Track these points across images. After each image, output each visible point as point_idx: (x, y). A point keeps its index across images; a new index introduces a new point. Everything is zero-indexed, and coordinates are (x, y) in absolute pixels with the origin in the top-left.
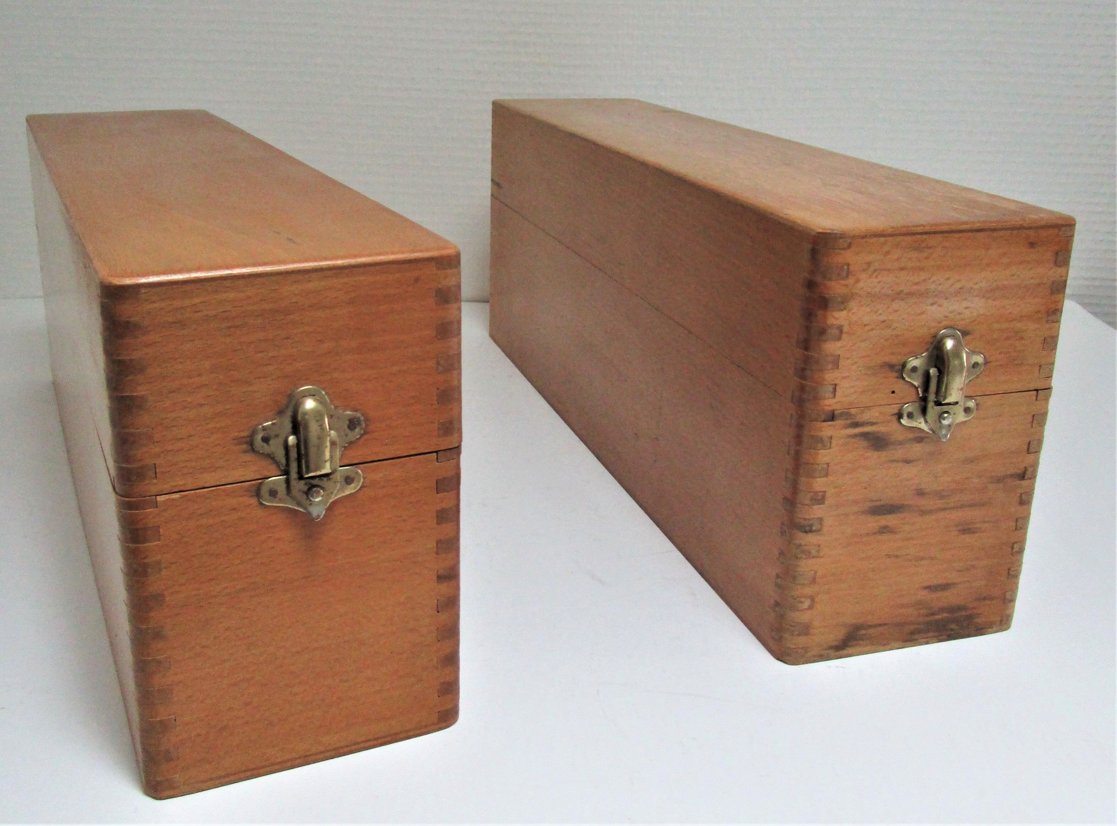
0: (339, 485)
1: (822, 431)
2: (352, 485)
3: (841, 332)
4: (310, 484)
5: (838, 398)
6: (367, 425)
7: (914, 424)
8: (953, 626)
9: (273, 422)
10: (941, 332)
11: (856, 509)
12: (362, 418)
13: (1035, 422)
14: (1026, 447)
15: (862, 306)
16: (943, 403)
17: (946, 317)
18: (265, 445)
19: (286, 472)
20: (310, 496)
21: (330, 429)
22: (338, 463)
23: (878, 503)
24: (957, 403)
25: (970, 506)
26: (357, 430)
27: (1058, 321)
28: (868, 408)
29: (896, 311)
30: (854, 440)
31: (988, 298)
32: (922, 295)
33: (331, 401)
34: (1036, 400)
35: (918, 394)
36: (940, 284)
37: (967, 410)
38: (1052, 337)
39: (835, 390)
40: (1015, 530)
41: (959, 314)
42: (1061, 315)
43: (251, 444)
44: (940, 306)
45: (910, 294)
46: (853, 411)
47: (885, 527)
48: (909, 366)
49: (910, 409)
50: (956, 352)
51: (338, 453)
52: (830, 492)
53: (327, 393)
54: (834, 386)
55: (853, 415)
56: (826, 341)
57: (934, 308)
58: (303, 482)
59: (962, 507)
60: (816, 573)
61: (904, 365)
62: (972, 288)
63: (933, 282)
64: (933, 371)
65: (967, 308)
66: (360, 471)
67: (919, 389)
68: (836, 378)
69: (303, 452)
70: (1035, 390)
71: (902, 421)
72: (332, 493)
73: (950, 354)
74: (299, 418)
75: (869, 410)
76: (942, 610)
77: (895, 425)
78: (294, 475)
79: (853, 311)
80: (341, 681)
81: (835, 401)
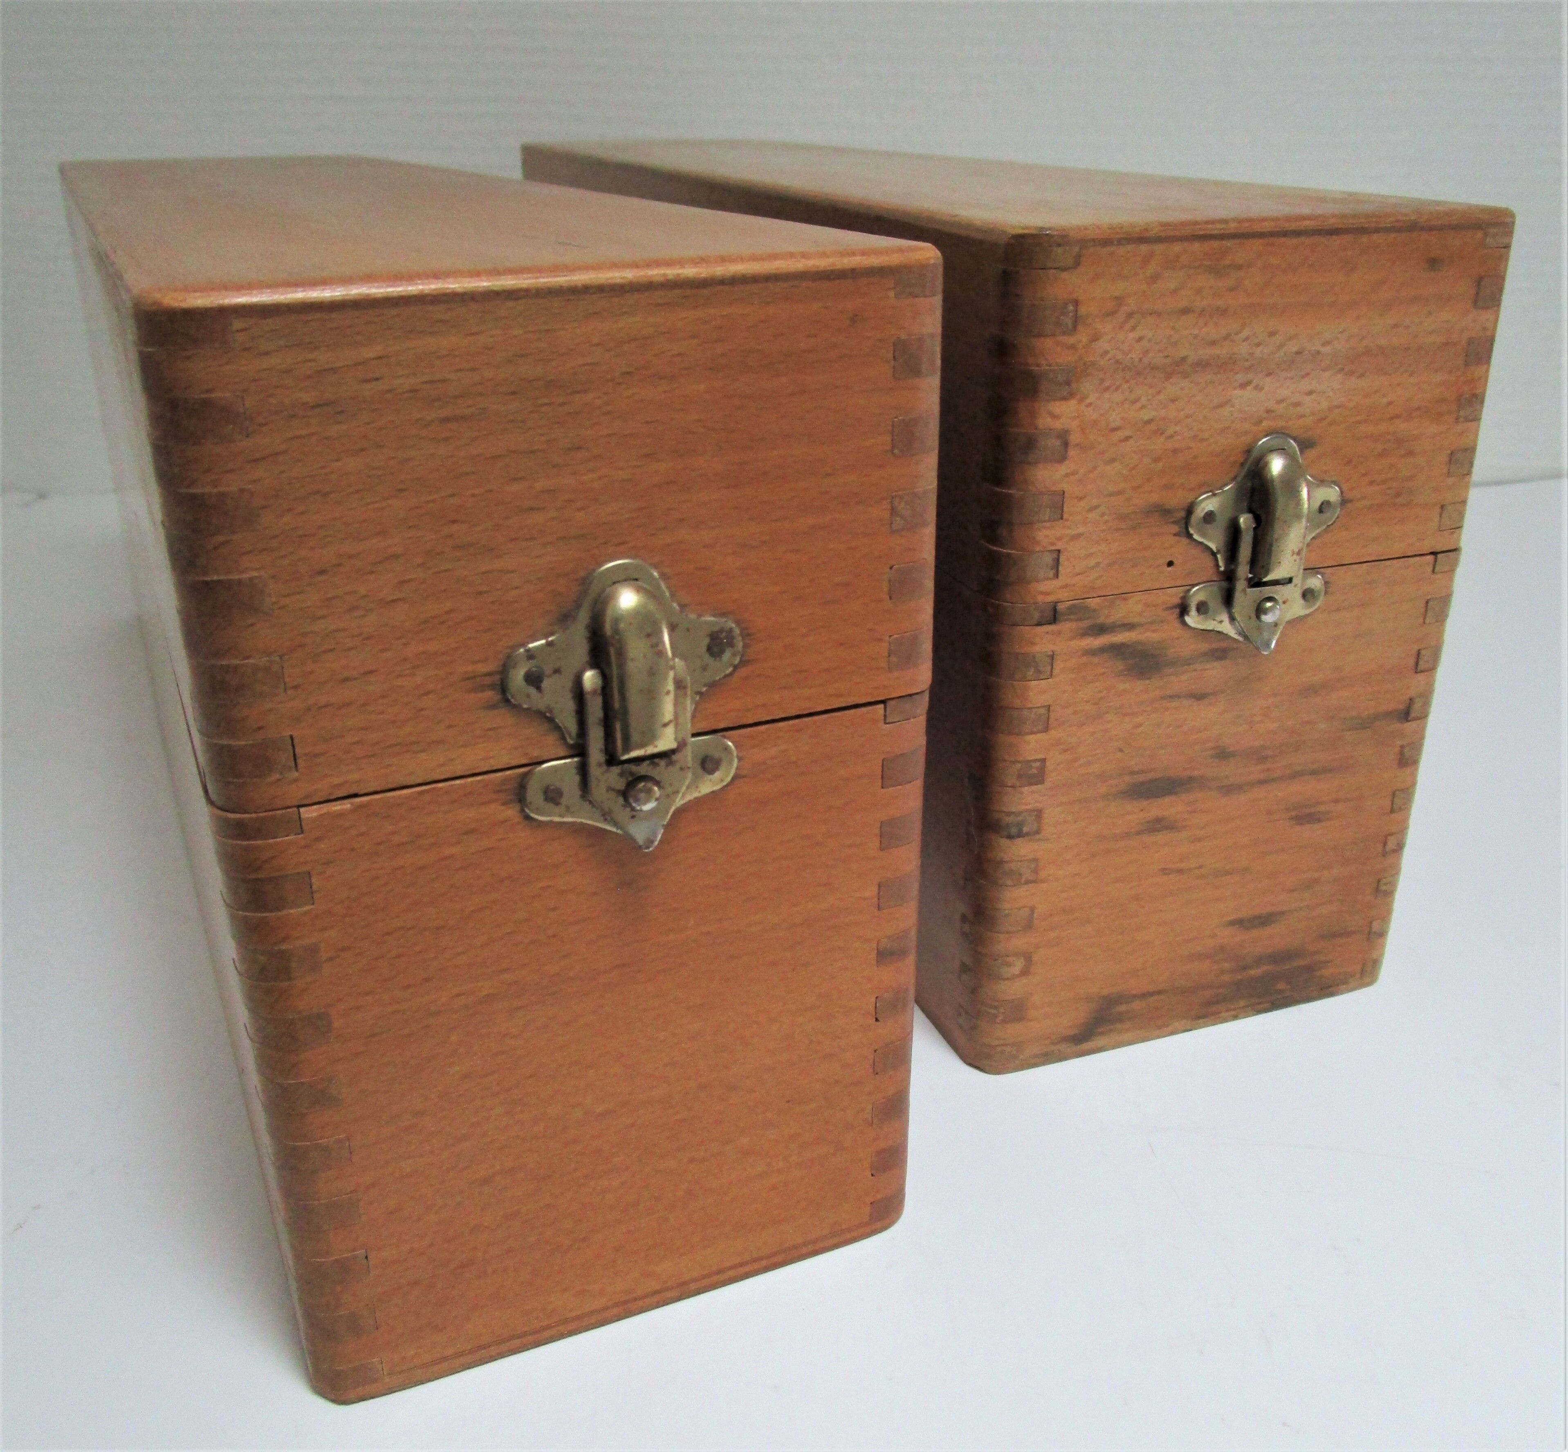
0: (690, 775)
1: (1033, 644)
2: (717, 775)
3: (1066, 444)
4: (632, 774)
5: (1063, 579)
6: (745, 646)
7: (1210, 625)
8: (1281, 986)
9: (550, 639)
10: (1261, 442)
11: (1103, 789)
12: (737, 631)
13: (1429, 614)
14: (1411, 662)
15: (1106, 389)
16: (1264, 580)
17: (1268, 411)
18: (532, 690)
19: (580, 750)
20: (631, 800)
21: (675, 655)
22: (689, 728)
23: (1142, 778)
24: (1290, 580)
25: (1313, 773)
26: (727, 656)
27: (1477, 419)
28: (1124, 595)
29: (1173, 400)
30: (1096, 660)
31: (1351, 373)
32: (1226, 365)
33: (672, 595)
34: (1433, 571)
35: (1217, 566)
36: (1258, 345)
37: (1308, 595)
38: (1466, 450)
39: (1057, 562)
40: (1391, 812)
41: (1297, 404)
42: (1482, 407)
43: (503, 688)
44: (1258, 388)
45: (1202, 365)
46: (1093, 603)
47: (1158, 820)
48: (1200, 511)
49: (1201, 597)
50: (1290, 482)
51: (689, 705)
52: (1055, 759)
53: (663, 575)
54: (1055, 556)
55: (1094, 611)
56: (1036, 463)
57: (1248, 393)
58: (616, 770)
59: (1296, 775)
60: (1032, 909)
61: (1189, 511)
62: (1318, 352)
63: (1246, 339)
64: (1245, 521)
65: (1310, 393)
66: (730, 744)
67: (1219, 556)
68: (1059, 539)
69: (617, 705)
70: (1432, 553)
71: (1187, 619)
72: (677, 792)
73: (1277, 485)
74: (608, 629)
75: (1125, 599)
76: (1259, 961)
77: (1172, 628)
78: (596, 754)
79: (1088, 401)
80: (692, 1160)
81: (1055, 583)
